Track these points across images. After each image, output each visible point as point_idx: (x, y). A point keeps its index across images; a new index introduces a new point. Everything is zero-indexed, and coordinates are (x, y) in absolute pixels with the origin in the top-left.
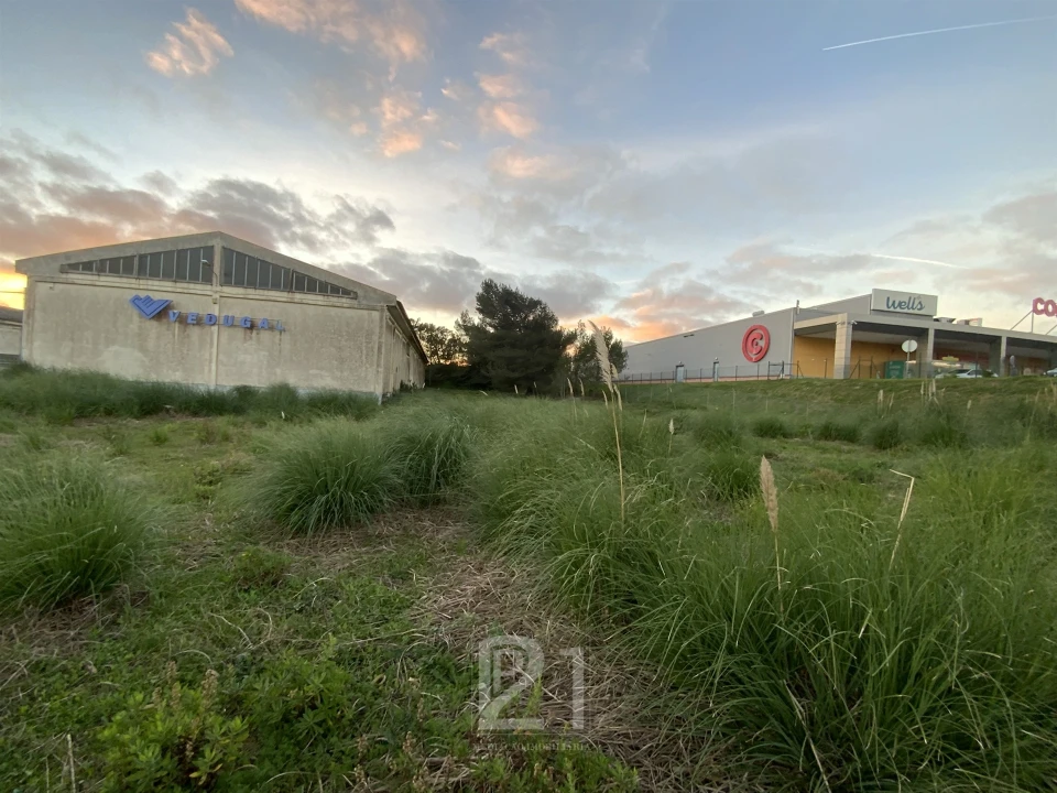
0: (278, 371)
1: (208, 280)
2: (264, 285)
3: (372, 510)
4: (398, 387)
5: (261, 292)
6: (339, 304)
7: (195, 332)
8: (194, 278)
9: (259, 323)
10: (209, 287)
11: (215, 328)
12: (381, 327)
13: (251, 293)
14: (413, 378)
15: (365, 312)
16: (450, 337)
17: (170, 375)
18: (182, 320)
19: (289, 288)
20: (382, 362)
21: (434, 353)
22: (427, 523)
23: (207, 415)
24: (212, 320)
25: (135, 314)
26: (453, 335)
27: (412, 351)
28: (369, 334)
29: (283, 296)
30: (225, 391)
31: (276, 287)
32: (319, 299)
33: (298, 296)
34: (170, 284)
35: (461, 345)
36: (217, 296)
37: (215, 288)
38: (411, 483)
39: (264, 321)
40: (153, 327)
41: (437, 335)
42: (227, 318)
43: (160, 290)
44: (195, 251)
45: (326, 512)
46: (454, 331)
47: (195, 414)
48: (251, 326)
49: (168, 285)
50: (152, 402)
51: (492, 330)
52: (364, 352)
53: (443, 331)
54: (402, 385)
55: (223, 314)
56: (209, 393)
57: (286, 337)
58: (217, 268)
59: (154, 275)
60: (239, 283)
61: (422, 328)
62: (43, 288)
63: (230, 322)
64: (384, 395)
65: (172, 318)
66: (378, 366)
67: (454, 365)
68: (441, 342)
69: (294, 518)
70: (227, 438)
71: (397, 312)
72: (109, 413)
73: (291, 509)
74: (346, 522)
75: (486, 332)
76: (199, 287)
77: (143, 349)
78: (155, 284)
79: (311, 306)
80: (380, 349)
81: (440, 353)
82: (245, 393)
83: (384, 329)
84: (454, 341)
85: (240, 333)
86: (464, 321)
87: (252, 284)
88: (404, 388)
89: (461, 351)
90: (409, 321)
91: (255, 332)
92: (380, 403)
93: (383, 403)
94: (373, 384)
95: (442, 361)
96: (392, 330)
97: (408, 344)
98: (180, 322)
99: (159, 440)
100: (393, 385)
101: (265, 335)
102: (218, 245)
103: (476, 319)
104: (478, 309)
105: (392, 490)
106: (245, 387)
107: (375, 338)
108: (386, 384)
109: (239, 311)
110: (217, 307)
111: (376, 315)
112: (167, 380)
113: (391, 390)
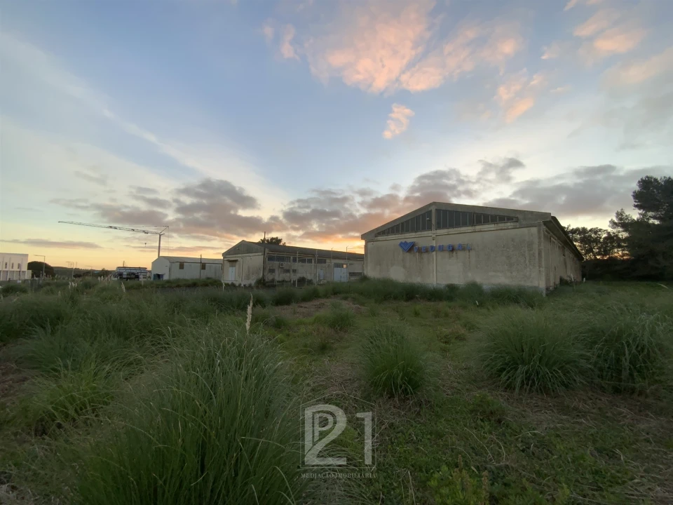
0: (470, 275)
1: (430, 228)
2: (458, 225)
3: (566, 386)
4: (558, 281)
5: (456, 229)
6: (505, 228)
7: (425, 256)
8: (424, 229)
9: (456, 247)
10: (430, 232)
11: (434, 253)
12: (540, 238)
13: (452, 231)
14: (571, 274)
15: (525, 230)
16: (605, 235)
17: (416, 280)
18: (420, 251)
19: (472, 224)
20: (543, 263)
21: (590, 250)
22: (625, 411)
23: (435, 301)
24: (433, 249)
25: (401, 250)
26: (609, 233)
27: (567, 252)
28: (530, 244)
29: (470, 229)
30: (442, 287)
31: (465, 225)
32: (492, 227)
33: (478, 228)
34: (414, 234)
35: (619, 240)
36: (434, 236)
37: (433, 232)
38: (601, 370)
39: (460, 245)
40: (408, 256)
41: (590, 236)
42: (440, 246)
43: (410, 237)
44: (423, 215)
45: (528, 379)
46: (610, 230)
47: (429, 300)
48: (452, 249)
49: (413, 235)
50: (411, 294)
51: (657, 222)
52: (528, 258)
53: (596, 231)
54: (561, 280)
55: (438, 245)
56: (434, 289)
57: (473, 253)
58: (433, 222)
59: (408, 231)
60: (445, 227)
61: (574, 231)
62: (370, 245)
63: (441, 249)
64: (547, 289)
65: (415, 250)
66: (540, 267)
67: (613, 260)
68: (596, 241)
69: (504, 377)
70: (447, 315)
71: (552, 224)
72: (395, 298)
73: (502, 370)
74: (544, 390)
75: (649, 226)
76: (426, 233)
77: (404, 267)
78: (407, 235)
79: (488, 232)
80: (540, 254)
81: (596, 250)
82: (452, 288)
83: (542, 239)
84: (611, 238)
85: (447, 254)
86: (621, 219)
87: (451, 226)
88: (563, 282)
89: (619, 246)
90: (562, 228)
91: (454, 253)
92: (544, 295)
93: (547, 295)
94: (538, 280)
95: (598, 257)
96: (548, 239)
97: (563, 247)
98: (419, 252)
99: (417, 314)
100: (554, 281)
101: (461, 254)
102: (433, 209)
103: (635, 215)
104: (636, 206)
105: (582, 372)
106: (452, 285)
107: (535, 246)
108: (548, 280)
109: (446, 241)
110: (434, 241)
111: (534, 230)
112: (415, 282)
113: (552, 284)
